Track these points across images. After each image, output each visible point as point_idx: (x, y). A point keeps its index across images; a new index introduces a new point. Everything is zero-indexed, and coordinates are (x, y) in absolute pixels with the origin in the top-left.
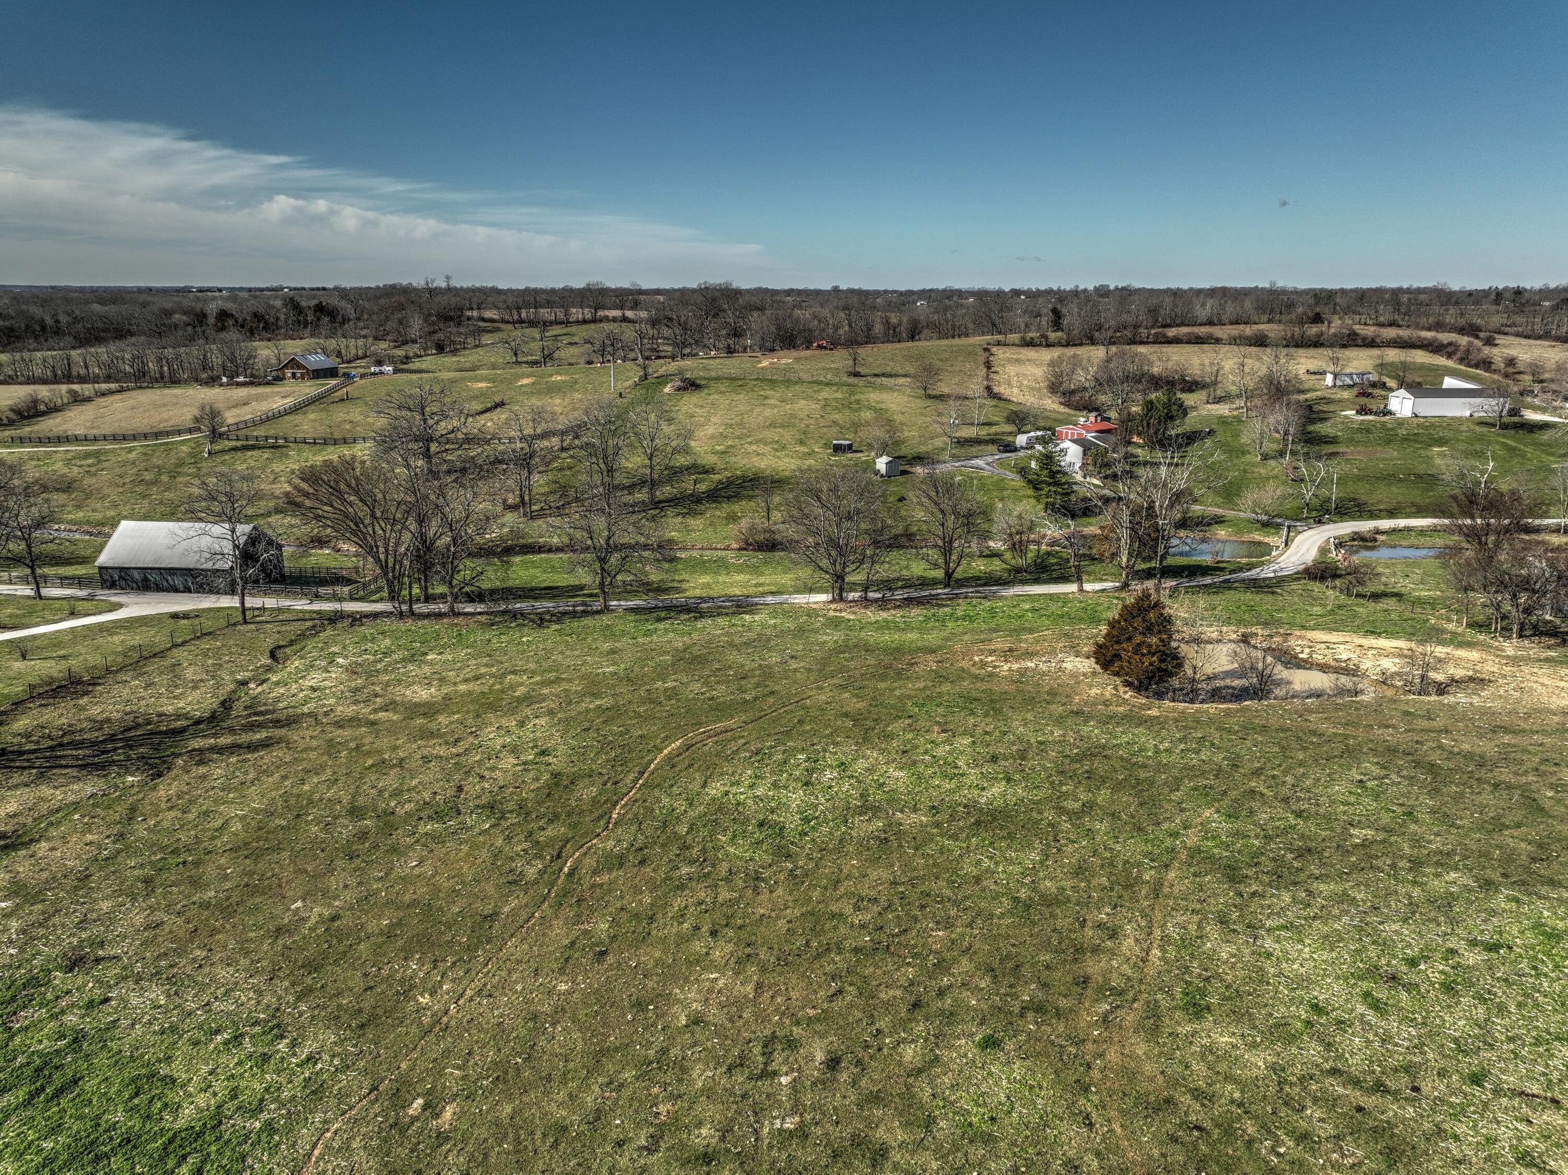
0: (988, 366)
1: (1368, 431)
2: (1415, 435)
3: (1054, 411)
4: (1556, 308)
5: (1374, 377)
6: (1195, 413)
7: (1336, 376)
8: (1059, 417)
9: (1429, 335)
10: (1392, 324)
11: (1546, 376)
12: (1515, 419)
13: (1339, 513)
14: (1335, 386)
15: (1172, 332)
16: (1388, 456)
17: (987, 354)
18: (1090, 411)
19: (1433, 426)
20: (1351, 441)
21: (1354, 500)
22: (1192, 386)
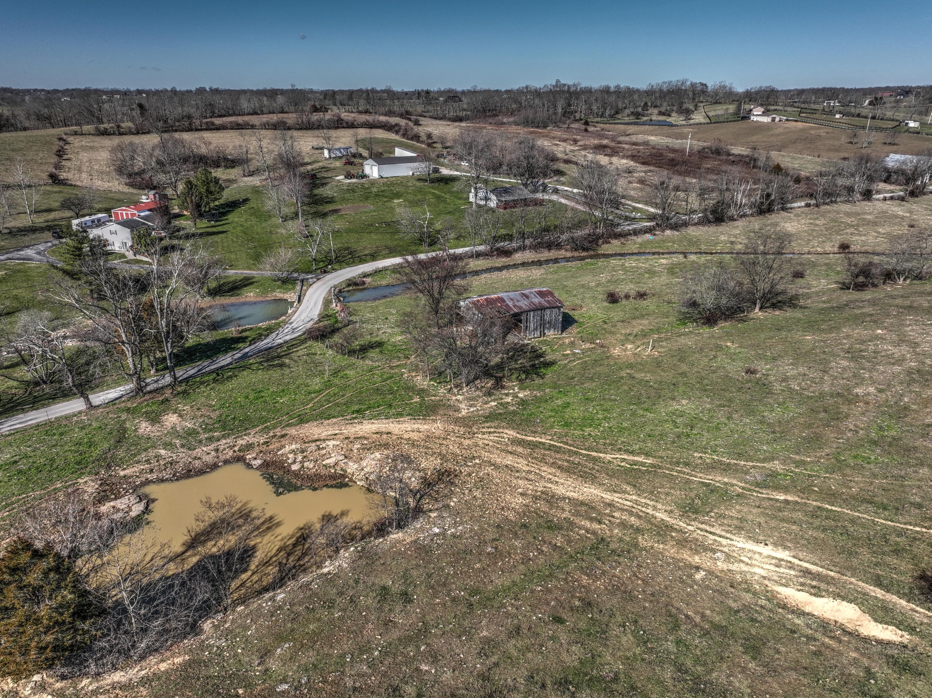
0: (60, 153)
1: (353, 191)
2: (382, 191)
3: (120, 192)
4: (446, 101)
5: (353, 150)
6: (235, 185)
7: (330, 151)
8: (122, 197)
9: (383, 118)
10: (367, 112)
11: (448, 144)
12: (437, 175)
13: (338, 261)
14: (330, 158)
15: (218, 121)
16: (367, 210)
17: (61, 143)
18: (151, 189)
19: (392, 184)
20: (343, 199)
21: (347, 249)
22: (232, 163)
